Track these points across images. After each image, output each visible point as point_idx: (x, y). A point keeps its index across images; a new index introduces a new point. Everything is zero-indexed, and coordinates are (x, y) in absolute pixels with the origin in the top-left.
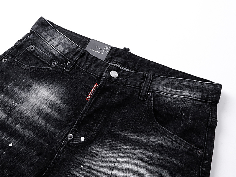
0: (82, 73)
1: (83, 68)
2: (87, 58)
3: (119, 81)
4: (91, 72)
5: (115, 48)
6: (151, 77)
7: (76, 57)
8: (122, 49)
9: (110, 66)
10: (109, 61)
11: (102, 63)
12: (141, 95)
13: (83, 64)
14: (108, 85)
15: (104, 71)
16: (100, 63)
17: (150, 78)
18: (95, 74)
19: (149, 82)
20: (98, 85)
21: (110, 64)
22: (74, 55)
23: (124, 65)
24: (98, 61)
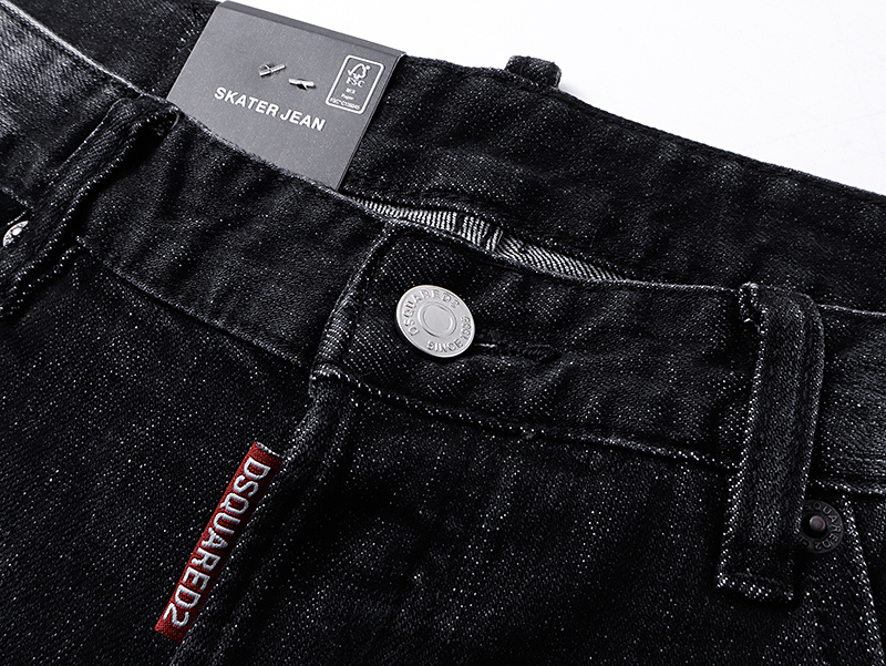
0: (134, 320)
1: (142, 277)
2: (178, 178)
3: (492, 394)
4: (216, 314)
5: (427, 63)
6: (811, 330)
7: (78, 170)
8: (493, 74)
9: (392, 241)
10: (384, 189)
11: (317, 212)
12: (740, 543)
13: (137, 234)
14: (379, 454)
15: (331, 298)
16: (296, 216)
17: (809, 349)
18: (255, 331)
19: (806, 385)
20: (275, 463)
21: (394, 216)
22: (58, 157)
23: (520, 218)
24: (281, 202)
